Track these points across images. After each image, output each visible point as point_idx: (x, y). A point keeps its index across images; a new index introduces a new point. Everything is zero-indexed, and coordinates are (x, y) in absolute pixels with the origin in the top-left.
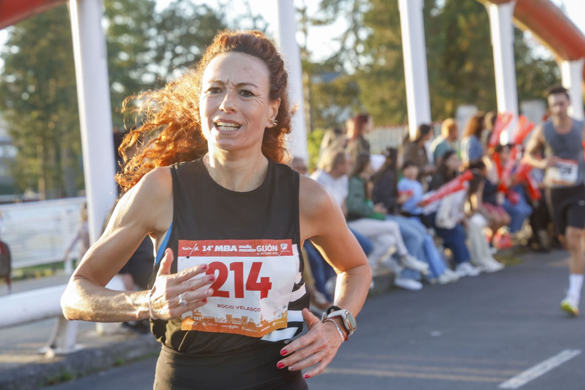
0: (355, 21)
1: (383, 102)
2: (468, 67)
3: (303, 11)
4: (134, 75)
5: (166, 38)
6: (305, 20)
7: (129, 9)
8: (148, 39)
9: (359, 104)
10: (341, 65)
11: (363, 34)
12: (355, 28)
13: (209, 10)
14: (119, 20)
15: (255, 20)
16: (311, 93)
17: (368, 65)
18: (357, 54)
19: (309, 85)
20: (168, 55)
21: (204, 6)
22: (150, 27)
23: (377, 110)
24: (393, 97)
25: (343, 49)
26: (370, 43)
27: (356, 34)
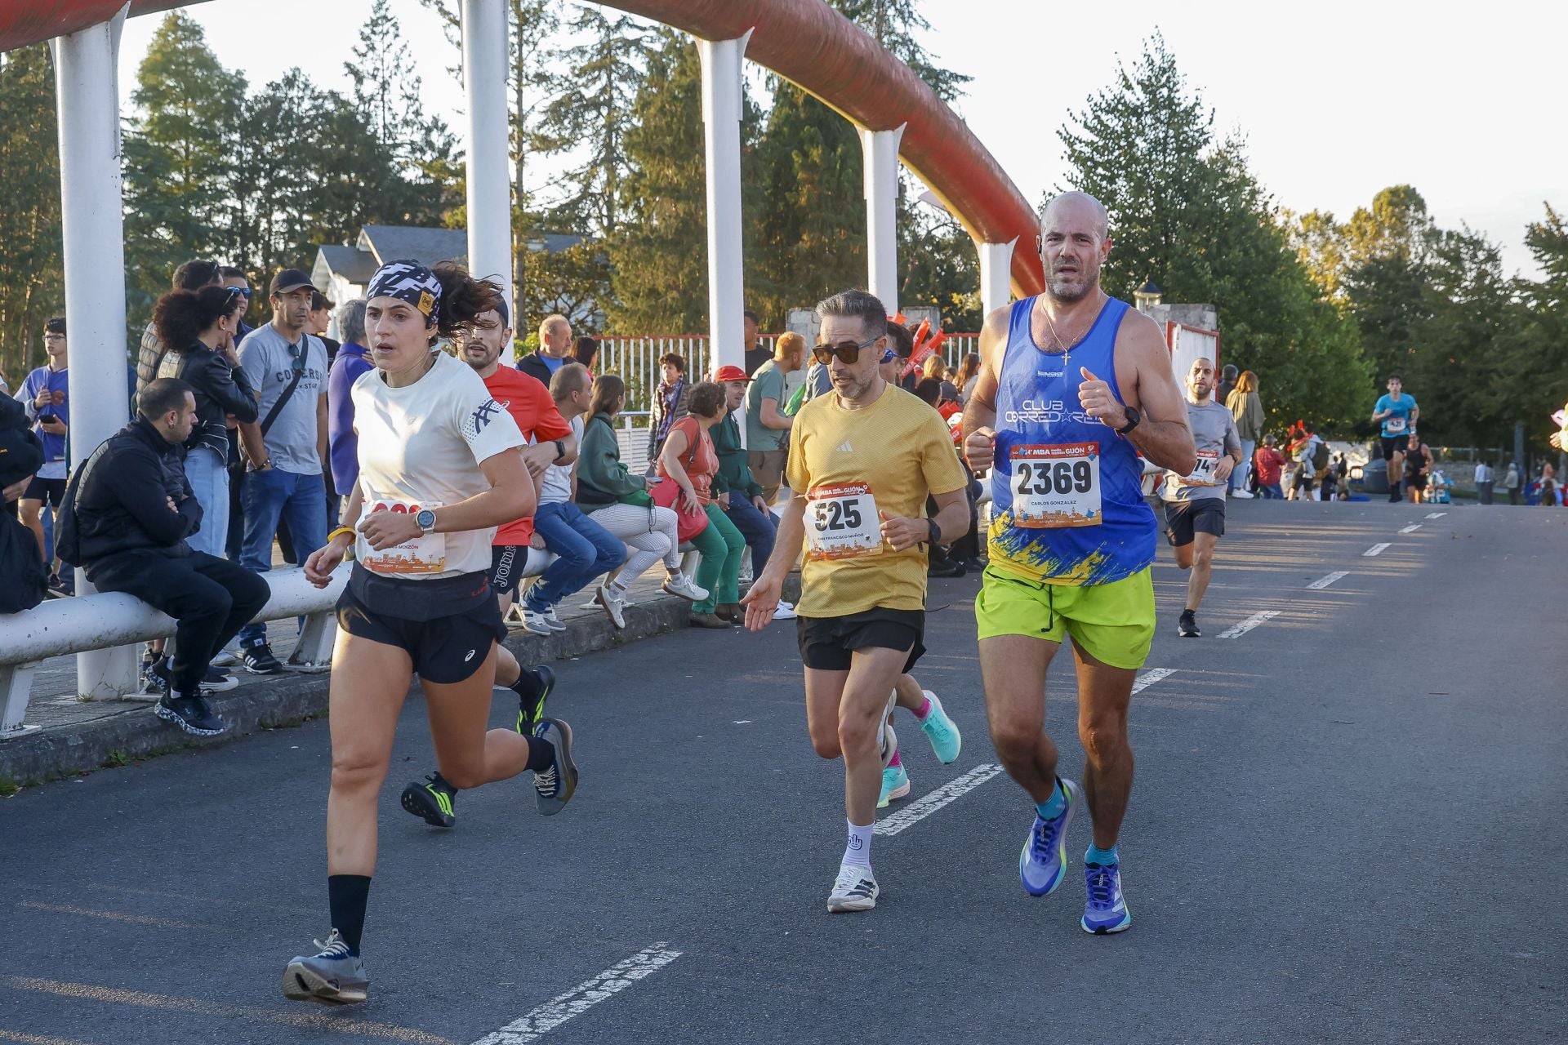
0: (608, 146)
1: (653, 292)
2: (806, 241)
3: (518, 120)
4: (194, 211)
5: (258, 150)
6: (520, 137)
7: (193, 90)
8: (225, 150)
9: (612, 292)
10: (584, 221)
11: (623, 172)
12: (609, 159)
13: (345, 104)
14: (170, 110)
15: (429, 130)
16: (522, 269)
17: (629, 226)
18: (610, 205)
19: (520, 254)
20: (262, 182)
21: (334, 95)
22: (231, 129)
23: (642, 305)
24: (669, 287)
25: (585, 194)
26: (634, 186)
27: (612, 171)
